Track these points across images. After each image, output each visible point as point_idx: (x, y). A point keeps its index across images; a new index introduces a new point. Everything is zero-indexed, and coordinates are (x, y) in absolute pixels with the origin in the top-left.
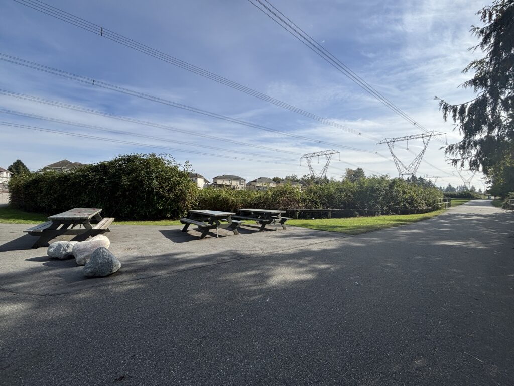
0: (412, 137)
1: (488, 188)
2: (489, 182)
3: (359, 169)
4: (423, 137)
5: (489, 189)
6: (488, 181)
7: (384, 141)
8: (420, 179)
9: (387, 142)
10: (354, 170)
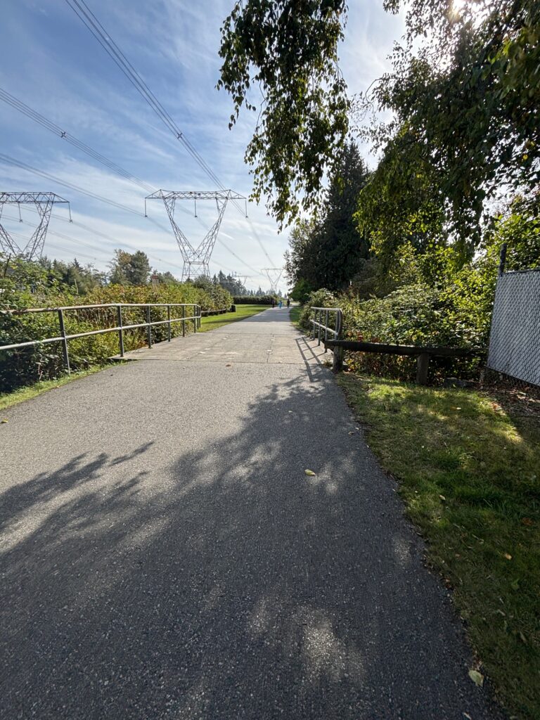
0: (202, 195)
1: (289, 290)
2: (291, 283)
3: (139, 253)
4: (216, 199)
5: (290, 292)
6: (289, 281)
7: (157, 195)
8: (229, 277)
9: (164, 198)
10: (132, 254)
